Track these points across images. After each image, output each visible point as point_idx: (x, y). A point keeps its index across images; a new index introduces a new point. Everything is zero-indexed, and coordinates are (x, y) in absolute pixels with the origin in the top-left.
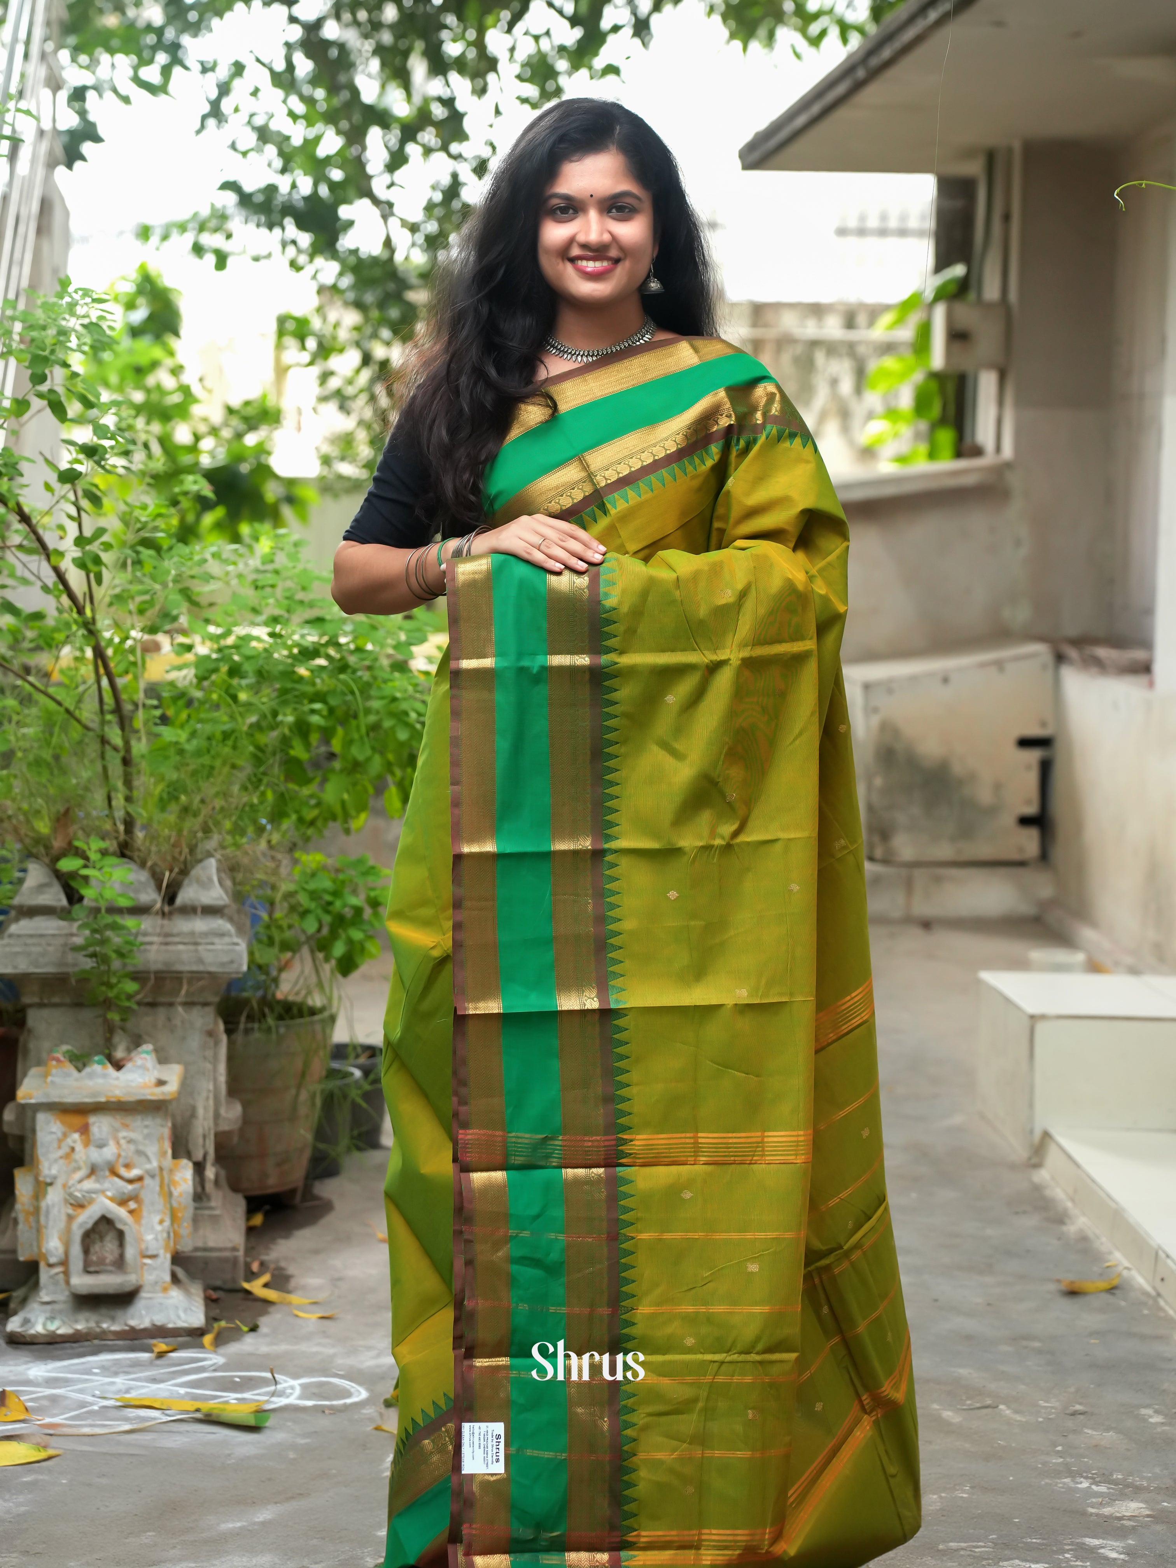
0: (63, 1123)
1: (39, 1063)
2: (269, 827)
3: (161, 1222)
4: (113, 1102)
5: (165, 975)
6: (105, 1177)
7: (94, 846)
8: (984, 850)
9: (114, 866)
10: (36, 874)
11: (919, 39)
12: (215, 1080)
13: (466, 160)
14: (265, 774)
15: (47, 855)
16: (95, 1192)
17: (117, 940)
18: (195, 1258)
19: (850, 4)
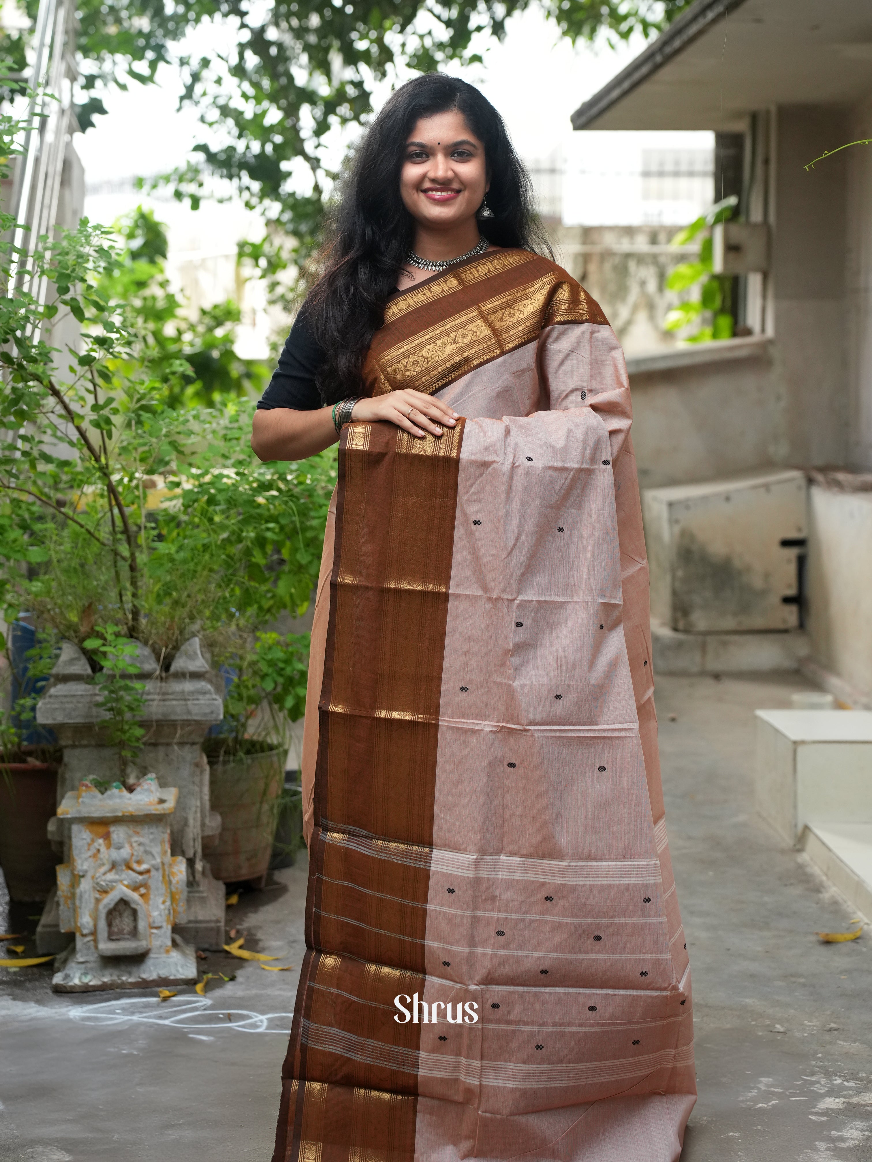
0: (91, 832)
1: (73, 788)
2: (237, 614)
3: (164, 902)
4: (127, 816)
5: (163, 723)
6: (122, 870)
7: (110, 630)
8: (759, 622)
9: (124, 644)
10: (68, 651)
11: (701, 33)
12: (201, 799)
14: (233, 575)
15: (76, 637)
16: (116, 881)
17: (128, 698)
18: (189, 928)
19: (650, 8)
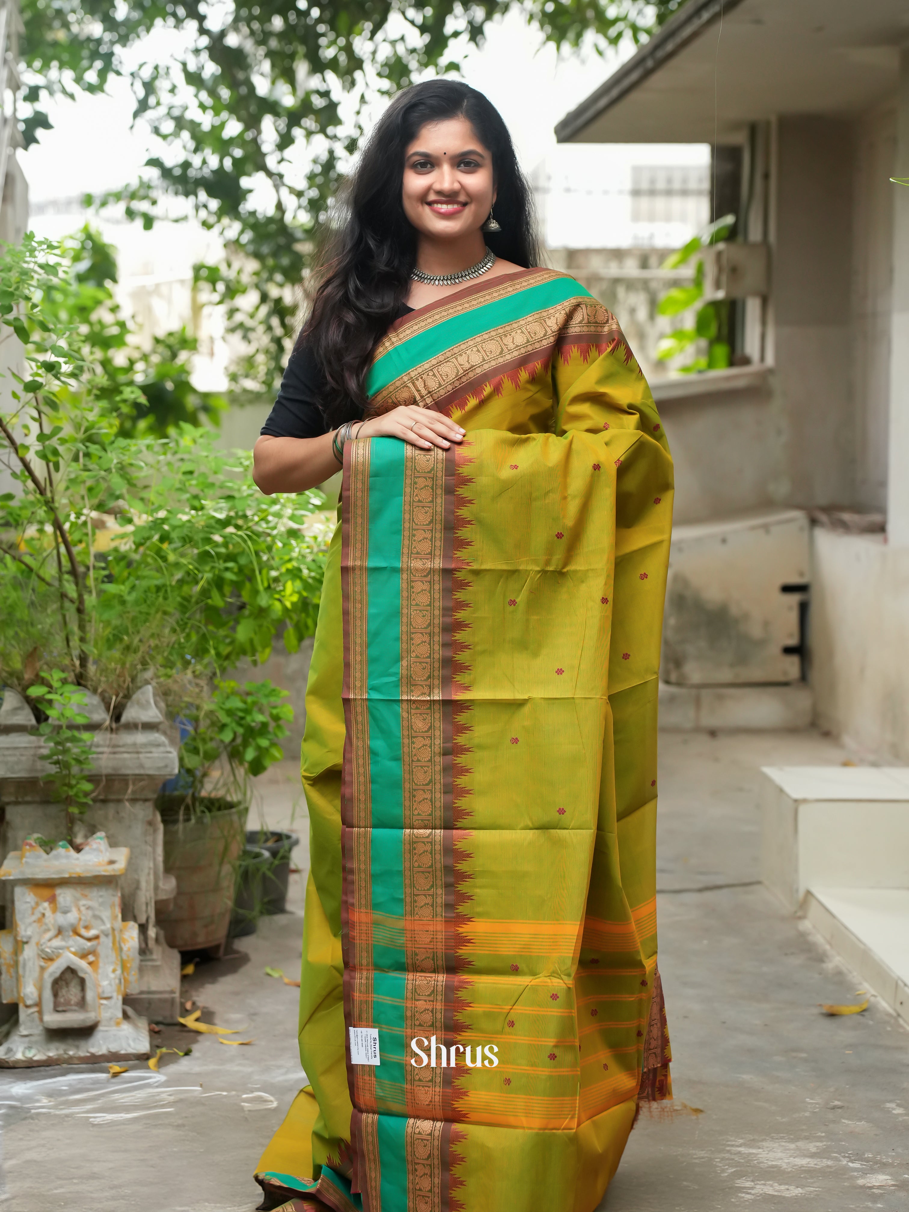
0: (35, 895)
1: (16, 848)
2: (193, 661)
3: (114, 971)
4: (75, 878)
5: (113, 777)
6: (69, 936)
7: (55, 677)
8: (757, 674)
9: (73, 692)
10: (11, 699)
12: (155, 860)
13: (339, 140)
14: (189, 619)
15: (19, 684)
16: (62, 948)
17: (75, 750)
18: (141, 999)
19: (640, 12)
